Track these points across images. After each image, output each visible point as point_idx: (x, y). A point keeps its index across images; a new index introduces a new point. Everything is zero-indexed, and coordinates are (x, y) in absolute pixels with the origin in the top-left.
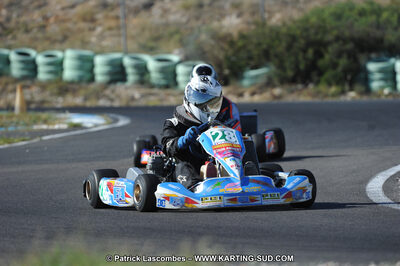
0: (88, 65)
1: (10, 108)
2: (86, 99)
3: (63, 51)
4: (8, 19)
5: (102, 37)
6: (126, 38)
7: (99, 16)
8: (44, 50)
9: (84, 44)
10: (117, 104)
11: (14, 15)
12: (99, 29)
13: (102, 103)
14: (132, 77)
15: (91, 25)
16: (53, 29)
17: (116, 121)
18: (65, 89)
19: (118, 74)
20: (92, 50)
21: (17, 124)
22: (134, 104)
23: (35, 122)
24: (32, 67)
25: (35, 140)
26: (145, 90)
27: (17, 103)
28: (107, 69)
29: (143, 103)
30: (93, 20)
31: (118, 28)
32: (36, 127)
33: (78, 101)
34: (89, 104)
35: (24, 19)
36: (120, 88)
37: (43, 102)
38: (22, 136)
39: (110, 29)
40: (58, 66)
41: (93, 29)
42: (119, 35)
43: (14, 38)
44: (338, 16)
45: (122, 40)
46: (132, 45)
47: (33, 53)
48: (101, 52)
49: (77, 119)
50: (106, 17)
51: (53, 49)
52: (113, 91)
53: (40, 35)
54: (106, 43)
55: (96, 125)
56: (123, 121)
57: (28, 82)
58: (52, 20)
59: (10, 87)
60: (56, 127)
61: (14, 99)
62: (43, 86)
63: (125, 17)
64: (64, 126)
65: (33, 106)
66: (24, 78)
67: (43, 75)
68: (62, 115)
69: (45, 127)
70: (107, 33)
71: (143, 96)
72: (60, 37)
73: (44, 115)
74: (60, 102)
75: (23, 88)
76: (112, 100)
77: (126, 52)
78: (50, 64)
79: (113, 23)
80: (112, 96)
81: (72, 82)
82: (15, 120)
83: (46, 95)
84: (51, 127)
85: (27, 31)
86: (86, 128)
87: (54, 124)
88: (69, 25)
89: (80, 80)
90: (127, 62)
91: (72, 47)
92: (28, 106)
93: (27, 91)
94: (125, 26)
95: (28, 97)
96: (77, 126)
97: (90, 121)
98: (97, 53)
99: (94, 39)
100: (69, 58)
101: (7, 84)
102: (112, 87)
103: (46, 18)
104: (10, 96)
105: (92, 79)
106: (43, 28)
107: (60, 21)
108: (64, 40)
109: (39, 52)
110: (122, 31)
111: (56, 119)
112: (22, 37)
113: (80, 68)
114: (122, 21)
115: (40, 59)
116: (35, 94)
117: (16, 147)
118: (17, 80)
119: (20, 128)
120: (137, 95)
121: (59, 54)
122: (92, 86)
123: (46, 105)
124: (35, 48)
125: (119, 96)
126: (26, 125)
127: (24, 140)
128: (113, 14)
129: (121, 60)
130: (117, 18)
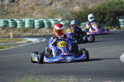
0: (33, 23)
1: (9, 37)
2: (32, 33)
3: (25, 19)
4: (8, 10)
6: (44, 14)
7: (36, 8)
8: (19, 19)
9: (31, 16)
10: (42, 34)
11: (9, 8)
12: (36, 12)
13: (37, 34)
14: (46, 26)
16: (21, 12)
17: (42, 40)
18: (26, 30)
19: (42, 25)
20: (33, 18)
21: (11, 41)
22: (47, 34)
23: (17, 41)
24: (15, 24)
25: (17, 47)
26: (51, 30)
27: (11, 35)
28: (38, 24)
29: (50, 34)
30: (34, 9)
32: (17, 42)
33: (30, 34)
34: (33, 35)
35: (12, 9)
36: (43, 29)
37: (19, 35)
38: (13, 45)
39: (39, 11)
40: (24, 23)
41: (34, 12)
42: (42, 13)
43: (10, 15)
44: (110, 5)
46: (46, 16)
47: (15, 20)
48: (37, 19)
49: (30, 39)
50: (38, 8)
52: (41, 31)
53: (18, 14)
54: (38, 16)
55: (36, 41)
56: (44, 40)
57: (14, 29)
58: (21, 9)
59: (9, 30)
60: (24, 42)
61: (10, 34)
62: (19, 30)
63: (44, 8)
64: (26, 42)
65: (16, 36)
66: (13, 27)
67: (19, 26)
68: (25, 39)
69: (20, 42)
70: (38, 13)
71: (50, 32)
72: (24, 15)
73: (20, 39)
74: (24, 34)
75: (13, 30)
76: (40, 33)
77: (44, 19)
78: (21, 23)
79: (40, 10)
80: (41, 32)
81: (28, 28)
82: (11, 40)
83: (20, 33)
84: (22, 42)
85: (14, 13)
86: (32, 42)
87: (23, 41)
88: (27, 11)
89: (30, 27)
90: (45, 21)
91: (28, 18)
92: (14, 36)
93: (14, 31)
94: (44, 10)
95: (14, 33)
96: (30, 42)
97: (34, 40)
98: (35, 19)
99: (34, 15)
100: (27, 21)
102: (40, 29)
103: (19, 9)
104: (9, 33)
105: (34, 27)
106: (18, 12)
107: (24, 9)
108: (25, 15)
109: (17, 19)
110: (43, 12)
111: (23, 40)
112: (12, 15)
113: (30, 24)
114: (42, 9)
115: (18, 22)
116: (17, 32)
117: (11, 49)
118: (11, 28)
119: (12, 43)
120: (48, 32)
121: (24, 20)
122: (35, 29)
123: (20, 36)
124: (16, 18)
125: (42, 32)
126: (14, 42)
127: (14, 47)
128: (40, 7)
129: (43, 21)
130: (41, 8)
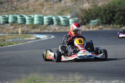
0: (42, 19)
1: (18, 33)
2: (41, 30)
3: (34, 15)
4: (17, 5)
5: (46, 10)
6: (53, 11)
7: (45, 4)
8: (28, 15)
9: (40, 13)
10: (51, 31)
11: (19, 4)
12: (45, 8)
13: (46, 31)
14: (55, 23)
15: (42, 7)
16: (31, 8)
17: (51, 37)
18: (34, 27)
19: (51, 22)
20: (42, 14)
21: (20, 38)
22: (56, 31)
23: (25, 37)
24: (24, 20)
25: (25, 43)
26: (59, 27)
27: (20, 31)
28: (47, 20)
29: (59, 31)
30: (43, 5)
31: (51, 8)
32: (25, 39)
33: (39, 31)
34: (42, 31)
35: (21, 5)
36: (51, 26)
37: (28, 31)
38: (21, 42)
39: (48, 8)
40: (32, 20)
41: (43, 8)
42: (51, 10)
43: (19, 11)
44: (120, 3)
45: (52, 11)
46: (55, 13)
47: (24, 16)
48: (46, 15)
49: (38, 36)
50: (47, 4)
51: (31, 15)
52: (49, 27)
53: (26, 10)
54: (47, 12)
55: (44, 38)
56: (53, 37)
57: (23, 25)
58: (30, 5)
59: (17, 26)
60: (32, 39)
61: (19, 30)
62: (28, 26)
63: (53, 4)
64: (34, 38)
65: (24, 32)
66: (22, 24)
67: (28, 22)
68: (34, 35)
69: (28, 39)
70: (47, 9)
71: (59, 29)
72: (33, 11)
73: (28, 35)
74: (33, 31)
75: (21, 27)
76: (49, 30)
77: (53, 15)
78: (30, 19)
79: (49, 6)
80: (49, 29)
81: (37, 25)
82: (19, 37)
83: (29, 29)
84: (30, 39)
85: (23, 9)
86: (41, 39)
88: (36, 7)
89: (39, 24)
90: (54, 18)
91: (37, 14)
92: (23, 32)
93: (22, 28)
94: (53, 7)
95: (23, 30)
96: (38, 38)
97: (42, 37)
98: (44, 16)
99: (43, 11)
100: (36, 17)
101: (16, 26)
102: (49, 26)
103: (28, 5)
104: (17, 29)
105: (43, 24)
106: (27, 8)
107: (33, 6)
108: (34, 12)
109: (26, 16)
110: (52, 9)
112: (21, 11)
113: (39, 20)
114: (52, 6)
115: (27, 18)
116: (25, 28)
117: (19, 45)
118: (19, 24)
119: (20, 39)
120: (57, 29)
121: (33, 16)
122: (43, 26)
123: (29, 32)
124: (25, 14)
125: (51, 29)
126: (23, 38)
127: (21, 43)
128: (49, 3)
129: (52, 18)
130: (51, 4)
